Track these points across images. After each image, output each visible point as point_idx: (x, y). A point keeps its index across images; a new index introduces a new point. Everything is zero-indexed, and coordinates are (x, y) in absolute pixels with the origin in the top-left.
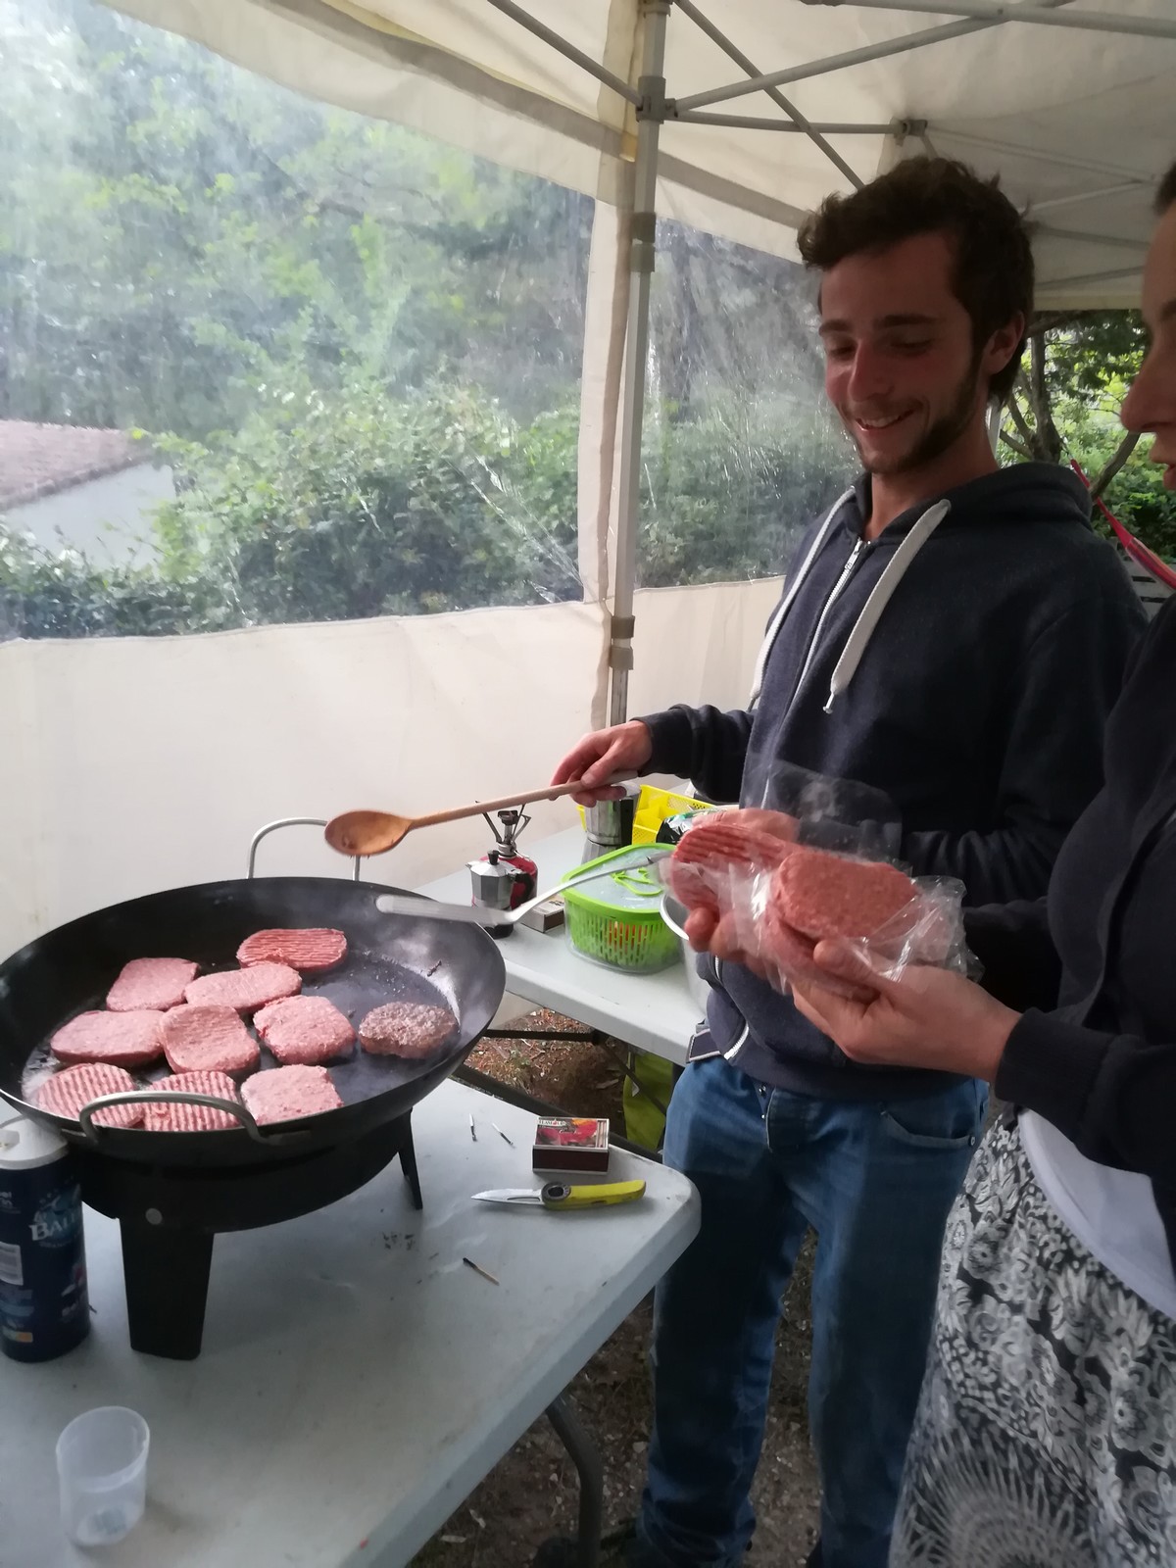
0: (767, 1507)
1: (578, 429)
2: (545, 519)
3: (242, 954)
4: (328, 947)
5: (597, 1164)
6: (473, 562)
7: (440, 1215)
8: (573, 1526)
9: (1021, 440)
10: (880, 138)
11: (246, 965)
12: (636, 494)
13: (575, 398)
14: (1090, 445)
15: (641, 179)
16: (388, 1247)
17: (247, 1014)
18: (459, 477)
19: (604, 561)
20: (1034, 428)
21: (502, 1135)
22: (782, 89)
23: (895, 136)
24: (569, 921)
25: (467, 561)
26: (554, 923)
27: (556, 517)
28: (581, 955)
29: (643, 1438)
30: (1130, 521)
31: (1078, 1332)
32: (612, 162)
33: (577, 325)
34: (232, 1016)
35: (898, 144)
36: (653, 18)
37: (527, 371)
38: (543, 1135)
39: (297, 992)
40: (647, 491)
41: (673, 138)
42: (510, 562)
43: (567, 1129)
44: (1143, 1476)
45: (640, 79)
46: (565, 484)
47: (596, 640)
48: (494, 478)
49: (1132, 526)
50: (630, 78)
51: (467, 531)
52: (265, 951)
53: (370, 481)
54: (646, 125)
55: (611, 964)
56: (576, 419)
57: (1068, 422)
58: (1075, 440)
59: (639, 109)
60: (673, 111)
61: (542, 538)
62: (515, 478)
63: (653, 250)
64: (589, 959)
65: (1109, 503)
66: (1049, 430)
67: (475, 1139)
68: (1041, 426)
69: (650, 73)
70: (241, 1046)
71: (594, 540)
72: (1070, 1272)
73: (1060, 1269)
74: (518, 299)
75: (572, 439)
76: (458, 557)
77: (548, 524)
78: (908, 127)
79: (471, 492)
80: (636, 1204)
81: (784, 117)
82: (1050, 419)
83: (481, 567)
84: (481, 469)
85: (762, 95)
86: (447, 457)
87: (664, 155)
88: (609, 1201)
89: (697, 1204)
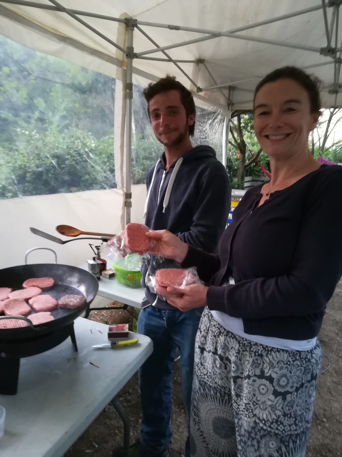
1: (113, 141)
2: (105, 166)
3: (24, 285)
4: (49, 282)
5: (125, 336)
6: (85, 179)
9: (236, 144)
10: (192, 64)
11: (25, 288)
12: (130, 160)
13: (112, 133)
14: (254, 145)
15: (128, 73)
16: (69, 362)
17: (27, 300)
18: (80, 155)
19: (122, 177)
20: (239, 141)
21: (99, 331)
22: (166, 51)
23: (196, 63)
24: (116, 275)
25: (83, 179)
26: (112, 276)
27: (108, 166)
28: (119, 284)
30: (265, 166)
31: (223, 351)
32: (120, 69)
33: (112, 113)
34: (22, 301)
35: (197, 66)
36: (130, 31)
37: (98, 125)
38: (110, 329)
39: (40, 294)
40: (133, 159)
41: (136, 63)
42: (96, 179)
43: (117, 327)
44: (239, 381)
45: (127, 47)
46: (111, 156)
47: (121, 199)
48: (90, 154)
49: (266, 167)
50: (124, 47)
51: (83, 169)
52: (31, 284)
53: (56, 157)
54: (129, 59)
55: (128, 286)
56: (113, 139)
57: (248, 139)
58: (250, 144)
59: (127, 55)
60: (136, 56)
61: (105, 172)
62: (96, 155)
63: (132, 93)
64: (122, 285)
65: (260, 161)
66: (243, 142)
67: (91, 332)
68: (241, 141)
69: (130, 46)
70: (26, 308)
71: (120, 172)
72: (221, 336)
73: (218, 336)
74: (95, 106)
75: (112, 144)
76: (80, 177)
77: (106, 168)
78: (200, 61)
79: (84, 159)
80: (136, 345)
81: (166, 58)
82: (243, 138)
83: (87, 180)
84: (86, 152)
85: (161, 52)
86: (76, 149)
87: (134, 67)
88: (129, 345)
89: (152, 344)
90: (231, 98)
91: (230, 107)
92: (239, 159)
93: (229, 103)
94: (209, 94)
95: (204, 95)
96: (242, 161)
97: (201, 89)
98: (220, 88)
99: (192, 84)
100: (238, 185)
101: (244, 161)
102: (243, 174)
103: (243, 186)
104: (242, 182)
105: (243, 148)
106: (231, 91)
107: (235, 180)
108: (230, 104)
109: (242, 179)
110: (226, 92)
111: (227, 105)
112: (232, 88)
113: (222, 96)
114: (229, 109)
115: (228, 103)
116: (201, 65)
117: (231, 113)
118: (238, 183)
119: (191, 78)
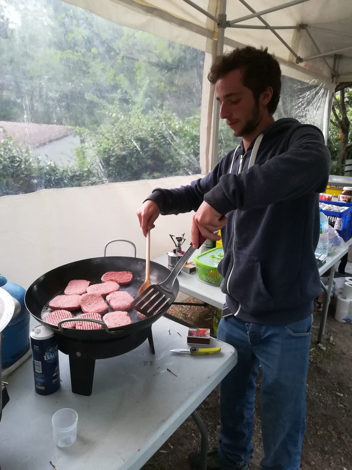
0: (257, 446)
1: (200, 122)
2: (189, 149)
3: (103, 279)
4: (127, 277)
5: (207, 342)
6: (168, 163)
7: (160, 356)
8: (199, 449)
9: (337, 122)
10: (292, 30)
11: (104, 282)
12: (218, 140)
13: (199, 112)
15: (219, 45)
16: (145, 365)
17: (104, 296)
18: (164, 137)
19: (208, 162)
20: (341, 119)
21: (178, 333)
22: (262, 16)
23: (297, 30)
24: (197, 271)
25: (166, 162)
26: (193, 271)
27: (192, 149)
28: (201, 280)
29: (219, 424)
32: (210, 41)
34: (100, 297)
35: (298, 32)
37: (185, 105)
38: (190, 333)
39: (118, 290)
40: (222, 140)
41: (229, 33)
42: (179, 163)
43: (197, 331)
45: (219, 15)
46: (196, 139)
48: (174, 137)
50: (216, 15)
51: (166, 153)
52: (109, 278)
53: (138, 139)
54: (221, 29)
55: (210, 283)
56: (199, 119)
59: (218, 24)
60: (229, 24)
61: (188, 155)
62: (180, 137)
64: (204, 282)
66: (346, 119)
67: (170, 334)
68: (343, 118)
69: (222, 13)
70: (103, 306)
71: (204, 155)
75: (198, 125)
76: (163, 161)
77: (190, 151)
78: (302, 27)
79: (168, 142)
80: (218, 354)
81: (263, 25)
82: (346, 115)
83: (170, 164)
84: (170, 134)
85: (256, 18)
86: (160, 131)
87: (227, 38)
88: (210, 353)
89: (237, 355)
90: (336, 69)
91: (335, 79)
92: (340, 139)
93: (334, 74)
94: (311, 64)
95: (305, 66)
96: (344, 142)
97: (302, 58)
98: (324, 57)
99: (292, 53)
100: (337, 169)
101: (346, 142)
102: (344, 156)
103: (344, 170)
104: (343, 166)
105: (346, 127)
106: (337, 61)
107: (335, 163)
108: (335, 76)
109: (343, 162)
110: (331, 62)
111: (331, 77)
112: (337, 57)
113: (326, 66)
114: (333, 82)
115: (332, 74)
116: (303, 31)
117: (335, 86)
118: (337, 167)
119: (290, 46)
